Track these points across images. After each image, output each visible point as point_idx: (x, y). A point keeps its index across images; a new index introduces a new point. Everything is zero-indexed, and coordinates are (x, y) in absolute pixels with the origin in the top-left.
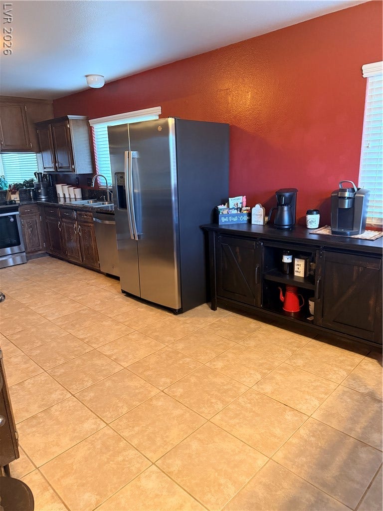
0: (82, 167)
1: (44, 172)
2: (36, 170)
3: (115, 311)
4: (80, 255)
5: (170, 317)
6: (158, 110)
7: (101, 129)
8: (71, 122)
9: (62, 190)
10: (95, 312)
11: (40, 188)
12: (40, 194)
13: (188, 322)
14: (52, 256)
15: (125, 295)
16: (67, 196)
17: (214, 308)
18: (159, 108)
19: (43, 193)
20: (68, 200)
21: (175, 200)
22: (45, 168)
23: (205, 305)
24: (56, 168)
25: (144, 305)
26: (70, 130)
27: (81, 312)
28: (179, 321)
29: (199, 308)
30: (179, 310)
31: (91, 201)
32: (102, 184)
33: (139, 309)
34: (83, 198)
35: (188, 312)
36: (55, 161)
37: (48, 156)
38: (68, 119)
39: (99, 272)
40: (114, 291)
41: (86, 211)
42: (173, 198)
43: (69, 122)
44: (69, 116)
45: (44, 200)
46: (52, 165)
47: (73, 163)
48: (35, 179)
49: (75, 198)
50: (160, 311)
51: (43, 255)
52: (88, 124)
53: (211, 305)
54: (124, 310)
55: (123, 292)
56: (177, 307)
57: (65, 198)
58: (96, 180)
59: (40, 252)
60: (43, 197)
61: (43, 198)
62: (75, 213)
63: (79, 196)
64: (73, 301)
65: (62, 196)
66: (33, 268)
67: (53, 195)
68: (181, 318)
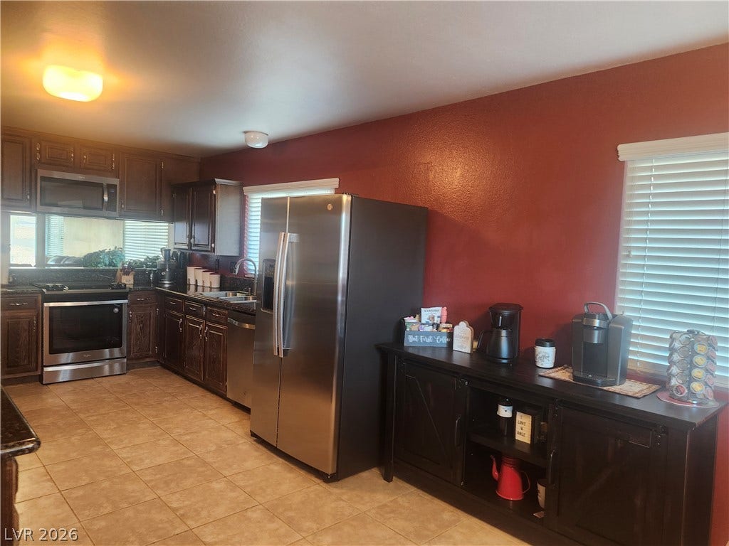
0: (225, 247)
1: (175, 248)
2: (164, 245)
3: (235, 466)
4: (202, 368)
5: (317, 486)
6: (335, 182)
7: (256, 199)
8: (219, 189)
9: (194, 274)
10: (205, 463)
11: (164, 270)
12: (163, 277)
13: (345, 497)
14: (165, 367)
15: (255, 440)
16: (200, 283)
17: (388, 478)
18: (337, 179)
19: (167, 277)
20: (200, 289)
21: (342, 301)
22: (175, 244)
23: (375, 471)
24: (190, 245)
25: (281, 460)
26: (215, 198)
27: (185, 461)
28: (331, 494)
29: (365, 474)
30: (332, 475)
31: (230, 293)
32: (249, 272)
33: (272, 467)
34: (222, 288)
35: (347, 479)
36: (190, 236)
37: (182, 228)
38: (215, 183)
39: (224, 397)
40: (240, 431)
41: (221, 308)
42: (339, 298)
43: (215, 188)
44: (216, 180)
45: (167, 286)
46: (186, 240)
47: (213, 241)
48: (161, 256)
49: (211, 288)
50: (303, 472)
51: (152, 364)
52: (242, 192)
53: (384, 472)
54: (249, 464)
55: (253, 435)
56: (330, 469)
57: (196, 286)
58: (242, 266)
59: (148, 360)
60: (167, 282)
61: (167, 284)
62: (204, 309)
63: (216, 284)
64: (177, 442)
65: (192, 282)
66: (132, 383)
67: (180, 281)
68: (334, 490)
